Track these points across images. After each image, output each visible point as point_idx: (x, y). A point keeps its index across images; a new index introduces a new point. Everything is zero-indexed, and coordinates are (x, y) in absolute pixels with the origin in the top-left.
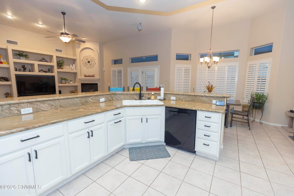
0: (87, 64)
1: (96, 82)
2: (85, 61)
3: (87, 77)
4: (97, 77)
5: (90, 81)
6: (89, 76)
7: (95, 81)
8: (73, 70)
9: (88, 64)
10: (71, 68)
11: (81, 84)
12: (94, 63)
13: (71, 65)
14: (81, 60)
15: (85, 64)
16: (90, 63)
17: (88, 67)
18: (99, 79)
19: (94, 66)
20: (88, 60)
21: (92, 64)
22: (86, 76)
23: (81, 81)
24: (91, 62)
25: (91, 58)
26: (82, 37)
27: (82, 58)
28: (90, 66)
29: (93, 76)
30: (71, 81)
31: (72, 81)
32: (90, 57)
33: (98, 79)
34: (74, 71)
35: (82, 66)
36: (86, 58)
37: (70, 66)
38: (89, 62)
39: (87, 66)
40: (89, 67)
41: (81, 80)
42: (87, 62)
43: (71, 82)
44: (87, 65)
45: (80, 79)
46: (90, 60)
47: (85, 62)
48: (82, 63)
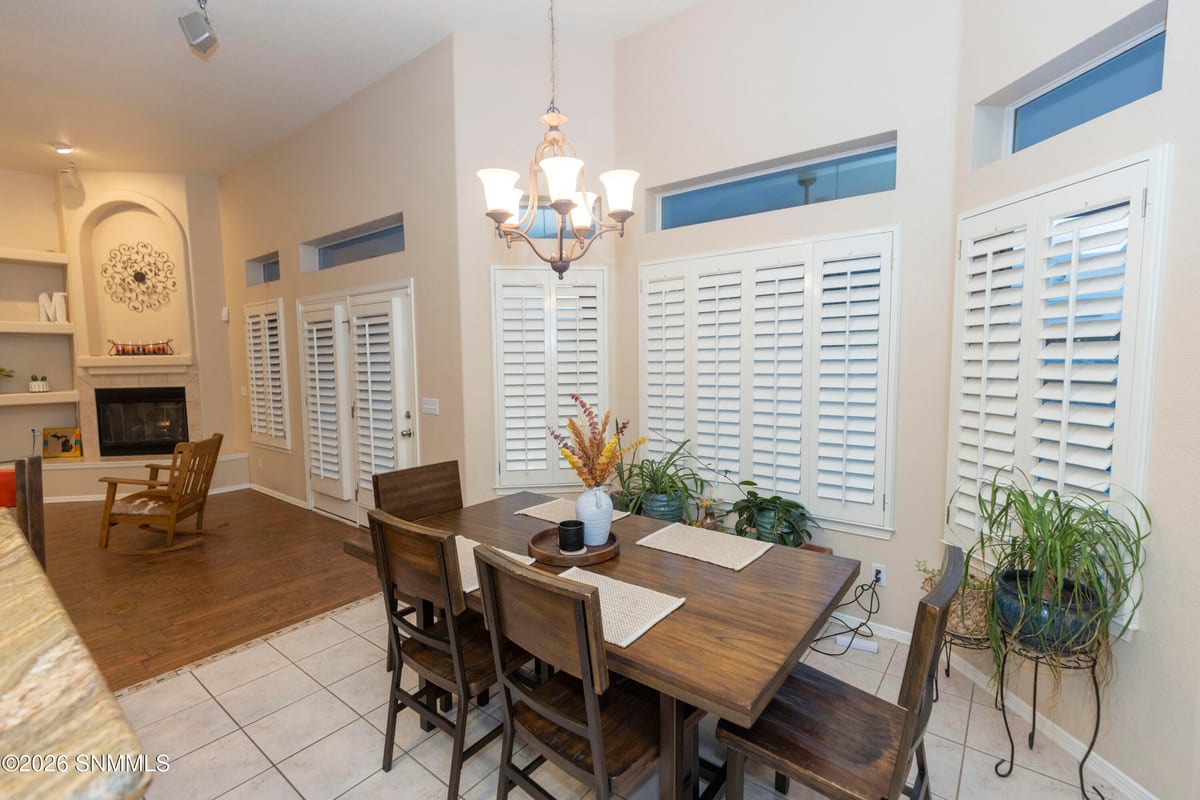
0: (131, 290)
1: (175, 378)
2: (121, 270)
3: (128, 354)
4: (182, 355)
5: (142, 378)
6: (143, 351)
7: (167, 374)
8: (56, 320)
9: (134, 285)
10: (42, 310)
11: (97, 391)
12: (169, 284)
13: (43, 298)
14: (99, 270)
15: (120, 289)
16: (149, 283)
17: (137, 304)
18: (189, 363)
19: (171, 297)
20: (137, 268)
21: (159, 290)
22: (124, 352)
23: (94, 376)
24: (150, 275)
25: (150, 255)
26: (53, 145)
27: (102, 257)
28: (145, 298)
29: (160, 351)
30: (35, 379)
31: (44, 379)
32: (144, 250)
33: (188, 366)
34: (61, 326)
35: (105, 301)
36: (125, 258)
37: (37, 300)
38: (140, 277)
39: (130, 299)
40: (143, 302)
41: (92, 372)
42: (130, 279)
43: (36, 386)
44: (128, 294)
45: (86, 368)
46: (146, 269)
47: (118, 281)
48: (101, 281)
